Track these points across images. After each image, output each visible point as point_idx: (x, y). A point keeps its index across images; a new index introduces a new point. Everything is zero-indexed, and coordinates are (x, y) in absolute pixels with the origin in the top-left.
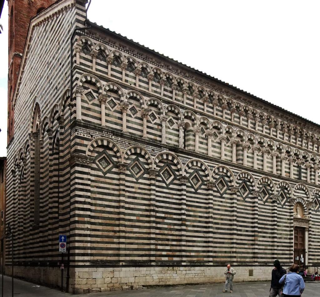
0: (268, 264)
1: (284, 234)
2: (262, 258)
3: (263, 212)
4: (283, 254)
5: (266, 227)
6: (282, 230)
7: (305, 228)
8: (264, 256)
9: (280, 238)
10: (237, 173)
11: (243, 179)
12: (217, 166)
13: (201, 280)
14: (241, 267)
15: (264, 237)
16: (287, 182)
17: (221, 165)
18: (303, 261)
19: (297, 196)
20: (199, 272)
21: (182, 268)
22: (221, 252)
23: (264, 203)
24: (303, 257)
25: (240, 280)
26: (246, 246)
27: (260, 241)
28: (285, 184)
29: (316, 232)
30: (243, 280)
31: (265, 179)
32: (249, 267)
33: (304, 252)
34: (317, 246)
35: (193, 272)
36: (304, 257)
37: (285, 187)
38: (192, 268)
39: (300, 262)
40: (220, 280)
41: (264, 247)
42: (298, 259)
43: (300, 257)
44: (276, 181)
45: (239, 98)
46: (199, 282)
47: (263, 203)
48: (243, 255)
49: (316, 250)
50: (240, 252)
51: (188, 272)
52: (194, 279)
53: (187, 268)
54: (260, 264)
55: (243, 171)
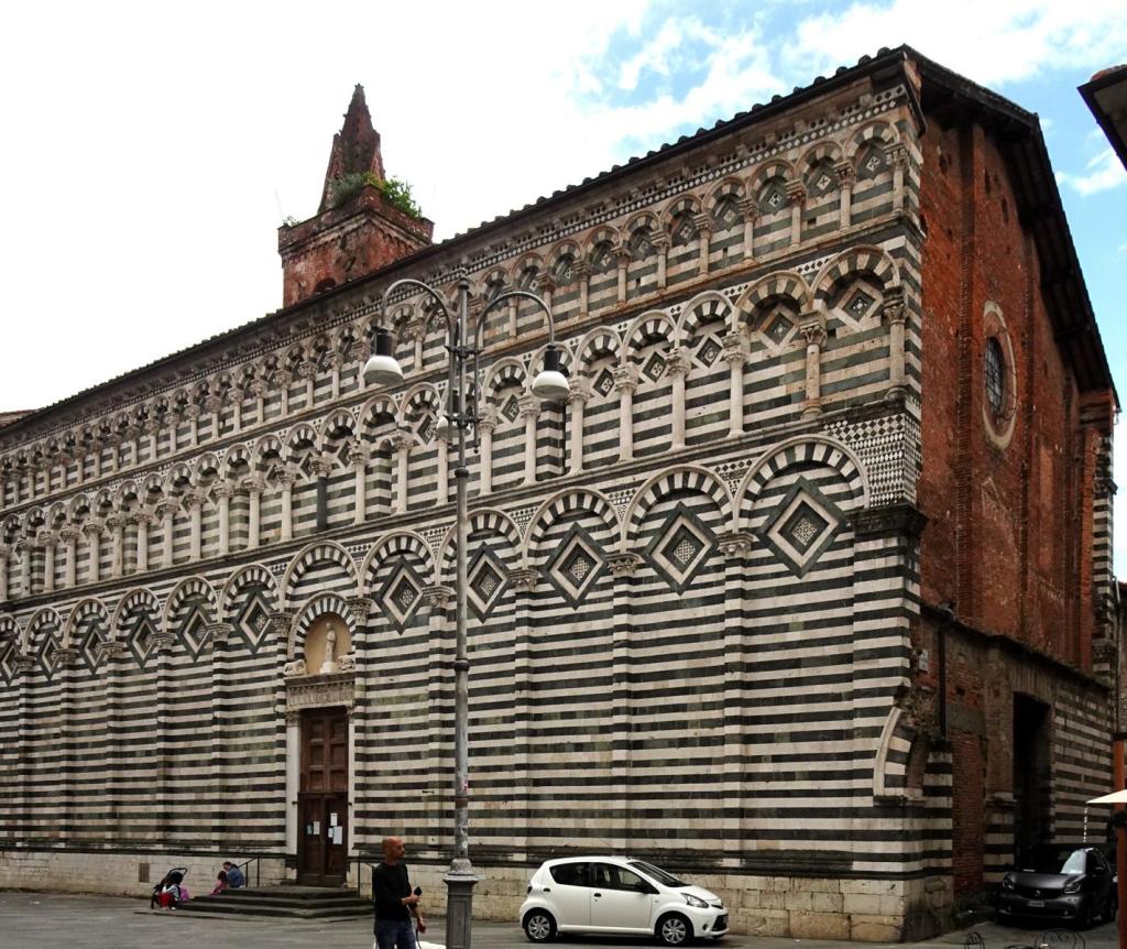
0: (192, 849)
1: (258, 746)
2: (187, 829)
3: (191, 688)
4: (254, 815)
5: (200, 731)
6: (252, 733)
7: (343, 709)
8: (192, 822)
9: (244, 761)
10: (115, 602)
11: (140, 609)
12: (73, 606)
13: (44, 882)
14: (120, 856)
15: (193, 764)
16: (258, 563)
17: (82, 599)
18: (338, 840)
19: (311, 594)
20: (39, 864)
21: (15, 854)
22: (91, 816)
23: (195, 660)
24: (339, 824)
25: (119, 892)
26: (147, 797)
27: (182, 778)
28: (256, 573)
29: (399, 714)
30: (123, 891)
31: (193, 584)
32: (139, 856)
33: (339, 801)
34: (406, 772)
35: (31, 863)
36: (343, 822)
37: (259, 581)
38: (30, 855)
39: (323, 843)
40: (77, 885)
41: (192, 796)
42: (317, 831)
43: (326, 825)
44: (218, 577)
45: (118, 402)
46: (40, 887)
47: (191, 661)
48: (141, 822)
49: (403, 793)
50: (133, 814)
51: (24, 863)
52: (33, 879)
53: (22, 855)
54: (167, 848)
55: (129, 590)
